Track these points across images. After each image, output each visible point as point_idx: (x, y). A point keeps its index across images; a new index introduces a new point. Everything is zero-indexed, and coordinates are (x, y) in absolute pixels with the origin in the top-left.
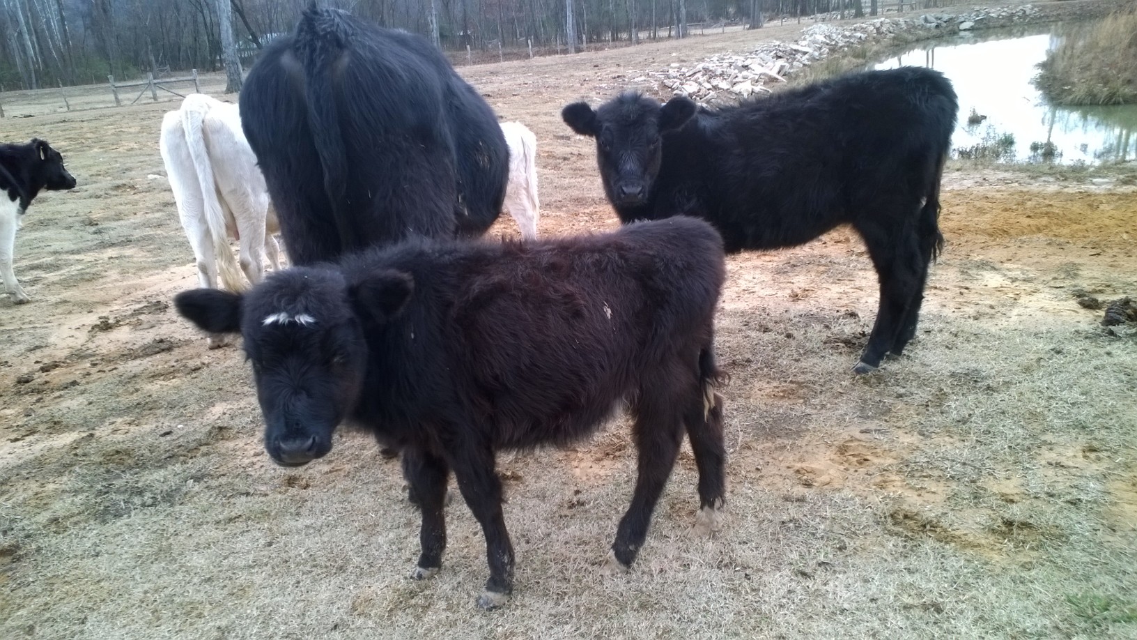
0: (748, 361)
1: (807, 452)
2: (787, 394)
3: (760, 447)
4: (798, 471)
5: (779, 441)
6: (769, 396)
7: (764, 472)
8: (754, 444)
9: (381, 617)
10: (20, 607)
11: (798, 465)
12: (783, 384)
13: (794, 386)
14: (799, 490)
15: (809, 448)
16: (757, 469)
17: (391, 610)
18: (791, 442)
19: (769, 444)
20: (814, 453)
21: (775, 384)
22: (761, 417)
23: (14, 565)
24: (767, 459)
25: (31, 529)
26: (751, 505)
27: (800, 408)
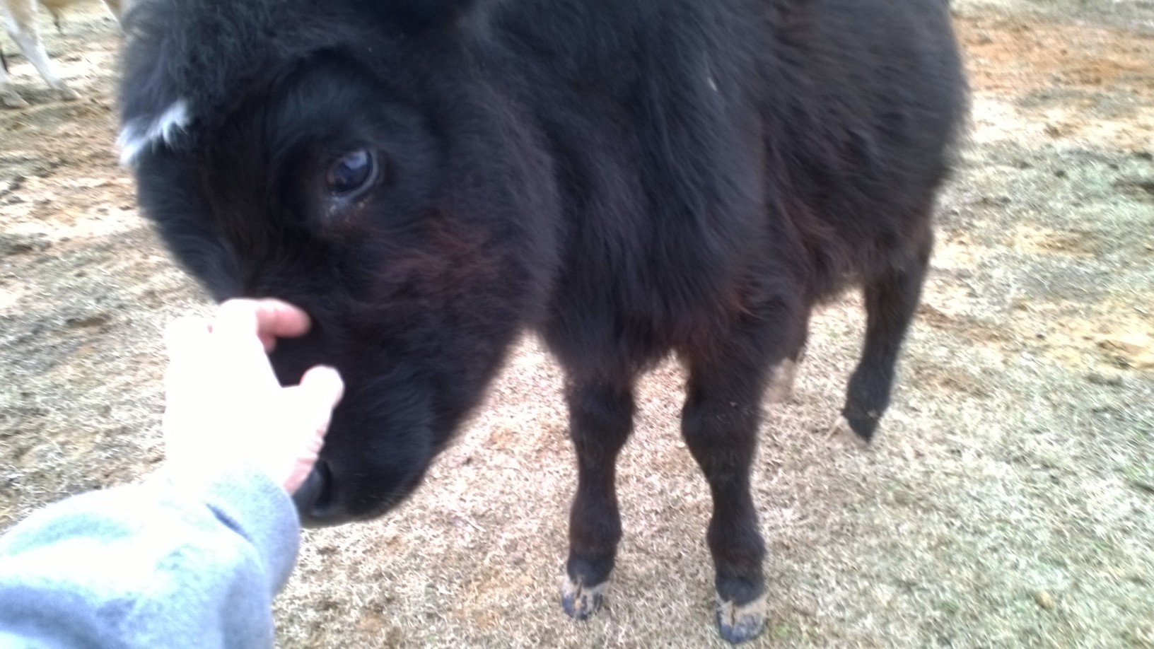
0: (1006, 200)
1: (1111, 321)
2: (1066, 245)
3: (1038, 308)
4: (1102, 345)
5: (1065, 304)
6: (1041, 245)
7: (1050, 339)
8: (1028, 304)
9: (527, 457)
10: (101, 383)
11: (1101, 338)
12: (1060, 232)
13: (1076, 236)
14: (1109, 371)
15: (1114, 317)
16: (1040, 337)
17: (539, 451)
18: (1084, 305)
19: (1051, 306)
20: (1121, 323)
21: (1049, 231)
22: (1035, 270)
23: (101, 336)
24: (1051, 324)
25: (125, 299)
26: (1039, 382)
27: (1091, 264)
